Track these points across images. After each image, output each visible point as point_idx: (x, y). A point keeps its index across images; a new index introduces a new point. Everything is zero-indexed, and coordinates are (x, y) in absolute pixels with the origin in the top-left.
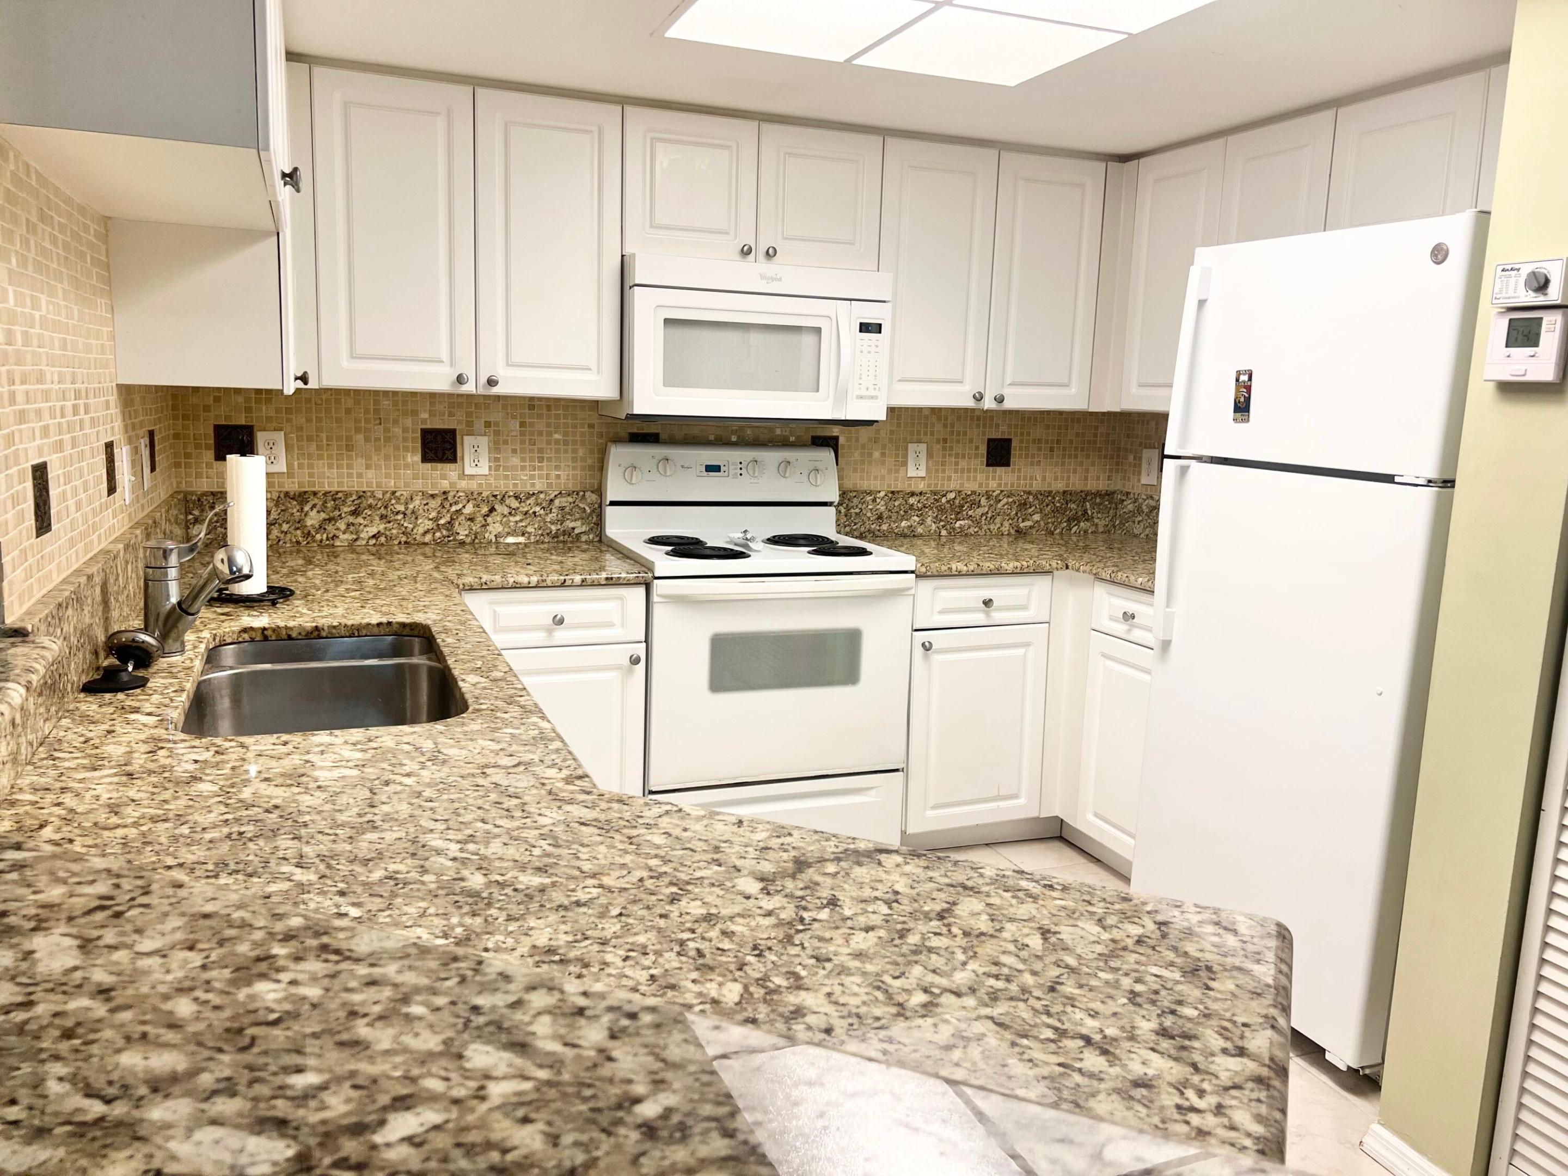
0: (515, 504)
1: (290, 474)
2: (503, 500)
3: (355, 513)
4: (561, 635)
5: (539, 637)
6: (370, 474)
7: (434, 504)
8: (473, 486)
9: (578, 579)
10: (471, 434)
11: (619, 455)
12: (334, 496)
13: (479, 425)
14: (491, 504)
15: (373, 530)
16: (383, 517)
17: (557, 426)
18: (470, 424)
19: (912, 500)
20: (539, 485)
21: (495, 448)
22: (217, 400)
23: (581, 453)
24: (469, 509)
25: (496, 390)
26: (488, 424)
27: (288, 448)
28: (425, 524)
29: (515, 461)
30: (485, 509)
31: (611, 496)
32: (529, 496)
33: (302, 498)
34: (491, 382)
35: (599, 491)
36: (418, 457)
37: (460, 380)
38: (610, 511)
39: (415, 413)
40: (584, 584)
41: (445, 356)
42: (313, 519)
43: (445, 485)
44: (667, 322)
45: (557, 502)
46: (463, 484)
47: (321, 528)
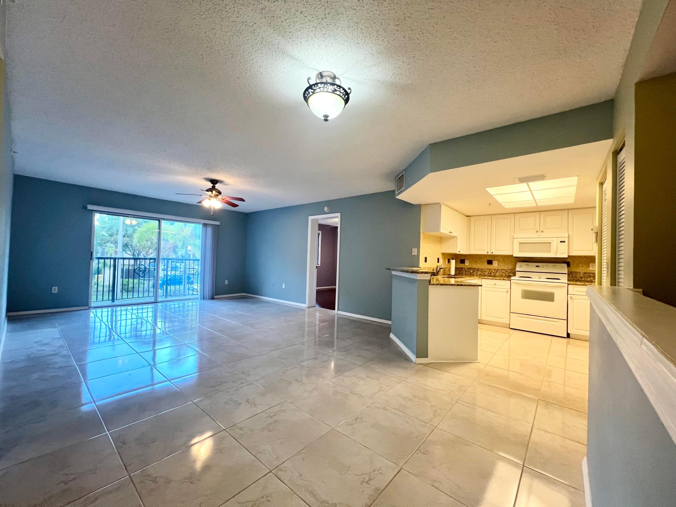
0: (501, 271)
1: (469, 265)
2: (499, 270)
3: (477, 271)
4: (496, 286)
5: (493, 286)
6: (480, 266)
7: (488, 270)
8: (495, 268)
9: (498, 279)
10: (495, 260)
11: (518, 264)
12: (474, 268)
13: (496, 259)
14: (497, 271)
15: (479, 273)
16: (481, 272)
17: (509, 260)
18: (495, 259)
19: (591, 274)
20: (505, 268)
21: (499, 262)
22: (461, 256)
23: (513, 263)
24: (494, 271)
25: (493, 254)
26: (497, 259)
27: (469, 262)
28: (487, 273)
29: (501, 264)
30: (496, 271)
31: (517, 270)
32: (503, 270)
33: (470, 268)
34: (492, 253)
35: (515, 269)
36: (487, 264)
37: (488, 253)
38: (517, 272)
39: (486, 258)
40: (499, 279)
41: (486, 249)
42: (471, 271)
43: (490, 268)
44: (520, 243)
45: (508, 271)
46: (493, 268)
47: (472, 272)
